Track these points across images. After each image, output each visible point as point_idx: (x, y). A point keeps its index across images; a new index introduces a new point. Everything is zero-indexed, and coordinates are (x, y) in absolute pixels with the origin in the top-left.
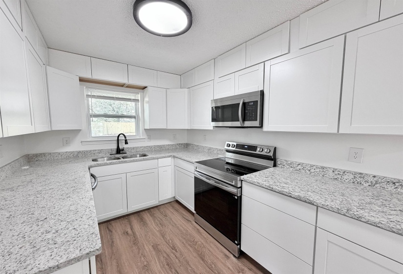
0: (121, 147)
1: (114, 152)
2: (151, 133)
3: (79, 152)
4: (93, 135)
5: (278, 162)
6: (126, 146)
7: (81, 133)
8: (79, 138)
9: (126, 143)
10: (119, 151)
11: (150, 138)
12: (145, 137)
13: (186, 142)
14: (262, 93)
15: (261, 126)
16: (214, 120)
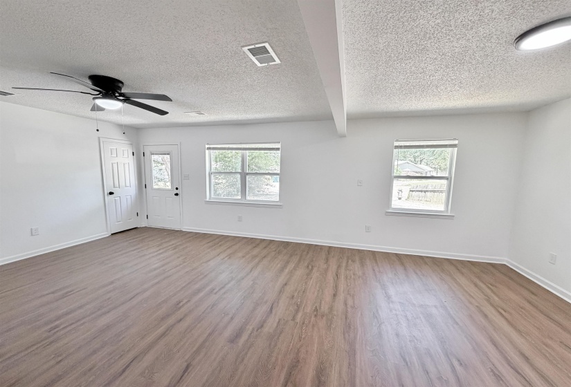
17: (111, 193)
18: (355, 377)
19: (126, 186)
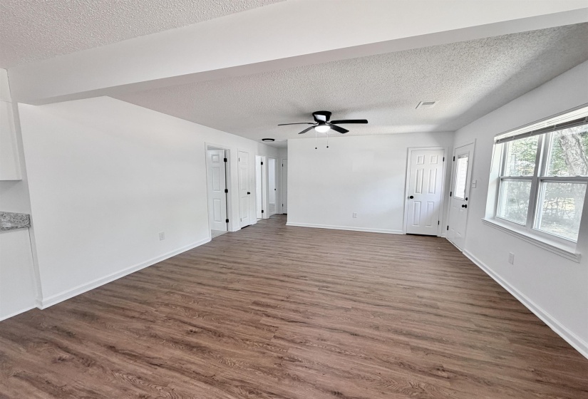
17: (412, 197)
18: (183, 374)
19: (429, 192)
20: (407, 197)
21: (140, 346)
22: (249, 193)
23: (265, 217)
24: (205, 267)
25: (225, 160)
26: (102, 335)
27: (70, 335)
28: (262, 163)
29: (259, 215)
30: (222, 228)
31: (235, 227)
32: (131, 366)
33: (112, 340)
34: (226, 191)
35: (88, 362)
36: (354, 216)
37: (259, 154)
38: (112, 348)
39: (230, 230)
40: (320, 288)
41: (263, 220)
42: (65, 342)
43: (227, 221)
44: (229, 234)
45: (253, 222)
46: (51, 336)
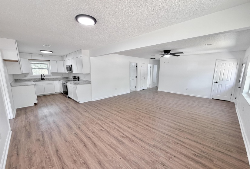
0: (43, 78)
1: (41, 79)
2: (53, 74)
3: (30, 79)
4: (33, 74)
5: (80, 80)
6: (44, 78)
7: (29, 74)
8: (29, 75)
9: (44, 76)
10: (42, 79)
11: (53, 75)
12: (51, 75)
13: (67, 77)
14: (71, 65)
15: (72, 72)
16: (67, 70)
17: (217, 82)
19: (227, 80)
20: (214, 82)
21: (109, 110)
22: (144, 78)
23: (151, 87)
24: (126, 99)
25: (136, 67)
26: (103, 107)
27: (97, 106)
28: (151, 67)
29: (148, 86)
30: (134, 89)
31: (139, 89)
32: (107, 112)
33: (104, 108)
34: (136, 77)
35: (100, 110)
36: (187, 89)
37: (150, 64)
38: (104, 109)
39: (136, 90)
40: (157, 108)
41: (150, 88)
42: (96, 107)
43: (136, 87)
44: (136, 91)
45: (145, 88)
46: (94, 106)
